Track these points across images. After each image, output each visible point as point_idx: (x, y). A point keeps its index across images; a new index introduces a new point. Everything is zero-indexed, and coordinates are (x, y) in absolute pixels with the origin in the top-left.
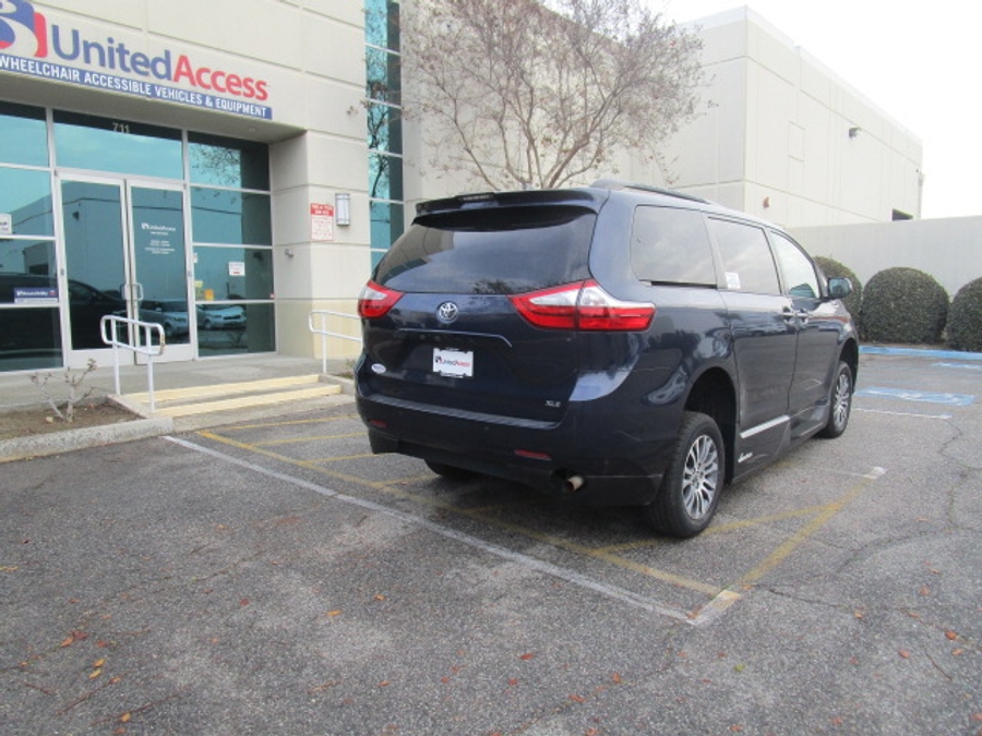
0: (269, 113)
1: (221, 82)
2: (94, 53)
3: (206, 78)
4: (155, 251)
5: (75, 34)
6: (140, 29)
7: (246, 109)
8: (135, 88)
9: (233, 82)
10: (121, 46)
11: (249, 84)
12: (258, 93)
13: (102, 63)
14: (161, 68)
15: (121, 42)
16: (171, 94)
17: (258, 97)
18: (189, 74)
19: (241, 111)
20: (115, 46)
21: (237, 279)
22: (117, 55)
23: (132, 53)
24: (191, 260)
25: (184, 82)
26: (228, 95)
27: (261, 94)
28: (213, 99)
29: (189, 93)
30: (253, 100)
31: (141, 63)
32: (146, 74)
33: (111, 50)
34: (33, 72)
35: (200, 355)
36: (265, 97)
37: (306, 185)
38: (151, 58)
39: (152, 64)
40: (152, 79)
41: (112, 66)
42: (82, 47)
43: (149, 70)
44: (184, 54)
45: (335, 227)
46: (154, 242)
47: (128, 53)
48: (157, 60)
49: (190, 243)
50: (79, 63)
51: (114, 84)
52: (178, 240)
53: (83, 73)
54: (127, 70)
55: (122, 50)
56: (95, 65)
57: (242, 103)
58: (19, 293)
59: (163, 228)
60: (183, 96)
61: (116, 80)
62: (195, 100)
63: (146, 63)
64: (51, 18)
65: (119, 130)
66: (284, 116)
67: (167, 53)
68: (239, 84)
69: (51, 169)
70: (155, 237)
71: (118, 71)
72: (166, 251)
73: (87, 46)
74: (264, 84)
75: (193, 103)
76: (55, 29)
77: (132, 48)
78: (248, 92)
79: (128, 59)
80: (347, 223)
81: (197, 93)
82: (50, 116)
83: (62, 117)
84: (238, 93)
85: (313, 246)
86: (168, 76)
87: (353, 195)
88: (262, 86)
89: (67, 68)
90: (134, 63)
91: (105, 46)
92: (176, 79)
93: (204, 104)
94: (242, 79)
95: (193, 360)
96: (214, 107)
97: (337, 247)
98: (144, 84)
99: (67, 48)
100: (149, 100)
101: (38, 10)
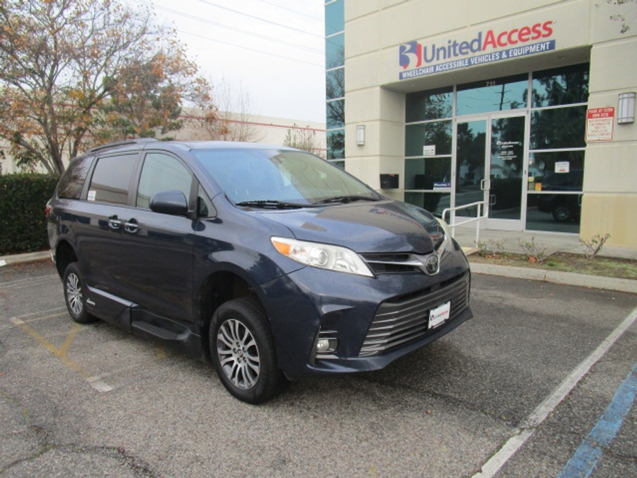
0: (552, 44)
1: (515, 37)
2: (441, 53)
3: (504, 39)
4: (503, 158)
5: (434, 46)
6: (466, 27)
7: (532, 50)
8: (460, 64)
9: (523, 33)
10: (455, 42)
11: (537, 28)
12: (544, 32)
13: (445, 57)
14: (475, 46)
15: (455, 40)
16: (480, 59)
17: (544, 36)
18: (493, 42)
19: (528, 52)
20: (452, 43)
22: (452, 49)
23: (459, 44)
24: (527, 162)
25: (490, 48)
26: (520, 44)
27: (546, 32)
28: (507, 52)
29: (491, 54)
31: (465, 47)
32: (467, 53)
33: (449, 47)
34: (415, 75)
35: (528, 228)
36: (550, 31)
38: (469, 42)
39: (469, 46)
40: (471, 54)
41: (449, 56)
43: (469, 50)
44: (490, 30)
45: (616, 127)
46: (503, 152)
47: (457, 45)
48: (474, 41)
49: (527, 151)
50: (435, 62)
53: (435, 67)
54: (457, 55)
55: (455, 44)
56: (442, 60)
57: (529, 46)
58: (435, 185)
59: (510, 143)
61: (451, 64)
62: (495, 57)
63: (467, 47)
65: (489, 85)
66: (565, 40)
67: (480, 34)
68: (529, 33)
69: (453, 118)
70: (505, 149)
71: (452, 58)
72: (511, 158)
73: (438, 50)
74: (550, 23)
75: (494, 60)
76: (425, 48)
77: (459, 42)
78: (536, 35)
79: (457, 48)
84: (527, 40)
86: (479, 49)
88: (548, 26)
89: (429, 67)
90: (461, 49)
91: (447, 46)
92: (484, 49)
93: (501, 58)
94: (531, 27)
95: (522, 231)
96: (508, 57)
99: (429, 56)
100: (468, 68)
101: (419, 42)
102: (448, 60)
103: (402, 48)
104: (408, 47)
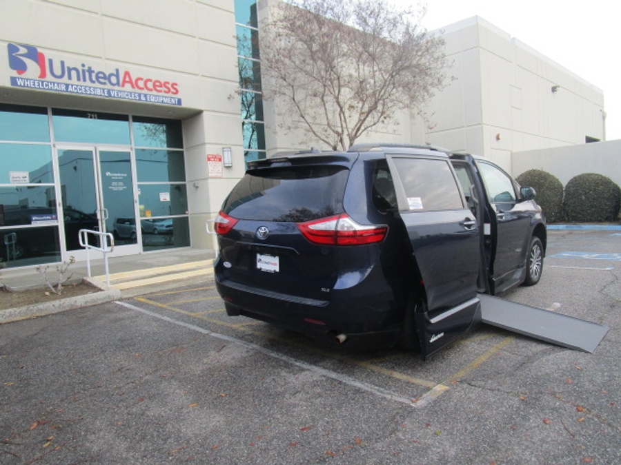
0: (179, 102)
1: (150, 85)
2: (74, 73)
3: (141, 84)
4: (115, 189)
5: (62, 63)
6: (100, 58)
7: (165, 101)
8: (99, 92)
9: (157, 85)
10: (90, 68)
11: (167, 85)
12: (173, 90)
13: (79, 79)
14: (114, 80)
15: (90, 66)
17: (173, 93)
18: (131, 82)
19: (163, 102)
20: (86, 68)
21: (165, 203)
22: (87, 74)
23: (96, 72)
24: (137, 193)
25: (128, 87)
26: (154, 93)
27: (174, 91)
28: (145, 96)
30: (170, 95)
31: (102, 77)
32: (105, 84)
33: (83, 71)
34: (38, 87)
35: (144, 250)
36: (177, 92)
37: (204, 144)
38: (107, 74)
39: (108, 78)
40: (109, 86)
41: (85, 80)
42: (66, 71)
43: (107, 81)
44: (127, 70)
45: (224, 168)
46: (114, 183)
47: (93, 72)
48: (111, 75)
49: (135, 183)
50: (65, 80)
51: (86, 90)
52: (128, 181)
53: (67, 86)
54: (93, 82)
55: (90, 71)
56: (74, 81)
57: (163, 97)
58: (34, 218)
59: (119, 175)
60: (127, 95)
61: (87, 89)
62: (135, 97)
63: (105, 77)
64: (48, 55)
65: (91, 117)
66: (189, 103)
67: (117, 71)
68: (161, 86)
69: (52, 143)
70: (115, 180)
71: (88, 83)
72: (121, 189)
73: (70, 70)
74: (176, 85)
75: (133, 99)
76: (51, 61)
77: (96, 69)
78: (166, 90)
79: (94, 76)
80: (230, 165)
81: (135, 93)
82: (50, 112)
83: (57, 112)
84: (160, 91)
85: (210, 181)
86: (118, 84)
87: (233, 147)
88: (175, 86)
89: (58, 84)
90: (97, 77)
91: (80, 69)
92: (123, 85)
93: (140, 99)
94: (162, 82)
95: (140, 254)
96: (146, 100)
97: (225, 180)
98: (104, 90)
99: (58, 71)
100: (107, 99)
101: (39, 50)
102: (81, 83)
103: (12, 49)
104: (23, 51)
